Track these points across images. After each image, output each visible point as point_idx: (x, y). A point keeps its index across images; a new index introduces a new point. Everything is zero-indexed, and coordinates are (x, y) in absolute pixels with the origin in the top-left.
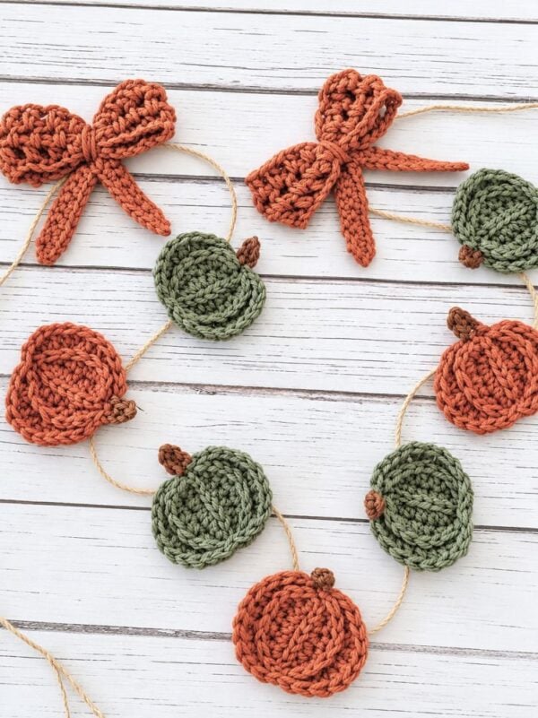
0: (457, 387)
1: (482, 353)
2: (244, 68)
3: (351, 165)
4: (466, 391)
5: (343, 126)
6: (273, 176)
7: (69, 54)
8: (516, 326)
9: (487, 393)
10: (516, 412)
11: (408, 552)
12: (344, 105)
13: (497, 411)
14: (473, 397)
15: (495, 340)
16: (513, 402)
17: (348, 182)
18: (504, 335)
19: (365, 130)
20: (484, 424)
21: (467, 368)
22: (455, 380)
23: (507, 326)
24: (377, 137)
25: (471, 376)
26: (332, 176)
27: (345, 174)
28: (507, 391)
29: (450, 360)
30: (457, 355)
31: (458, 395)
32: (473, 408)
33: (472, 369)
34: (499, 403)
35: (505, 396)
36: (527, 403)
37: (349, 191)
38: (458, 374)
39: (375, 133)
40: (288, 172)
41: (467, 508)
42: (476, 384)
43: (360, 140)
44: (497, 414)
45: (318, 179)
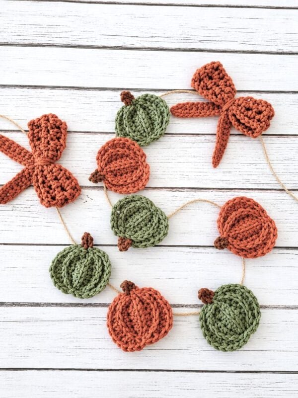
2: (137, 37)
7: (43, 30)
11: (152, 240)
41: (152, 205)
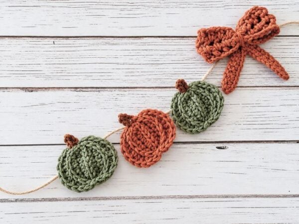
0: (131, 149)
1: (137, 130)
3: (244, 49)
4: (136, 149)
5: (250, 31)
6: (211, 35)
8: (149, 111)
9: (145, 147)
10: (159, 151)
12: (255, 22)
13: (151, 154)
14: (139, 151)
15: (141, 122)
16: (157, 147)
17: (239, 55)
18: (145, 118)
19: (257, 37)
20: (148, 161)
21: (133, 139)
22: (129, 146)
23: (145, 114)
24: (260, 42)
25: (135, 142)
26: (233, 49)
27: (239, 51)
28: (153, 144)
29: (124, 137)
30: (127, 135)
31: (133, 152)
32: (141, 156)
33: (135, 139)
34: (151, 150)
35: (153, 146)
36: (163, 146)
37: (237, 59)
38: (130, 143)
39: (261, 40)
40: (217, 37)
42: (139, 144)
43: (253, 40)
44: (152, 155)
45: (228, 47)
